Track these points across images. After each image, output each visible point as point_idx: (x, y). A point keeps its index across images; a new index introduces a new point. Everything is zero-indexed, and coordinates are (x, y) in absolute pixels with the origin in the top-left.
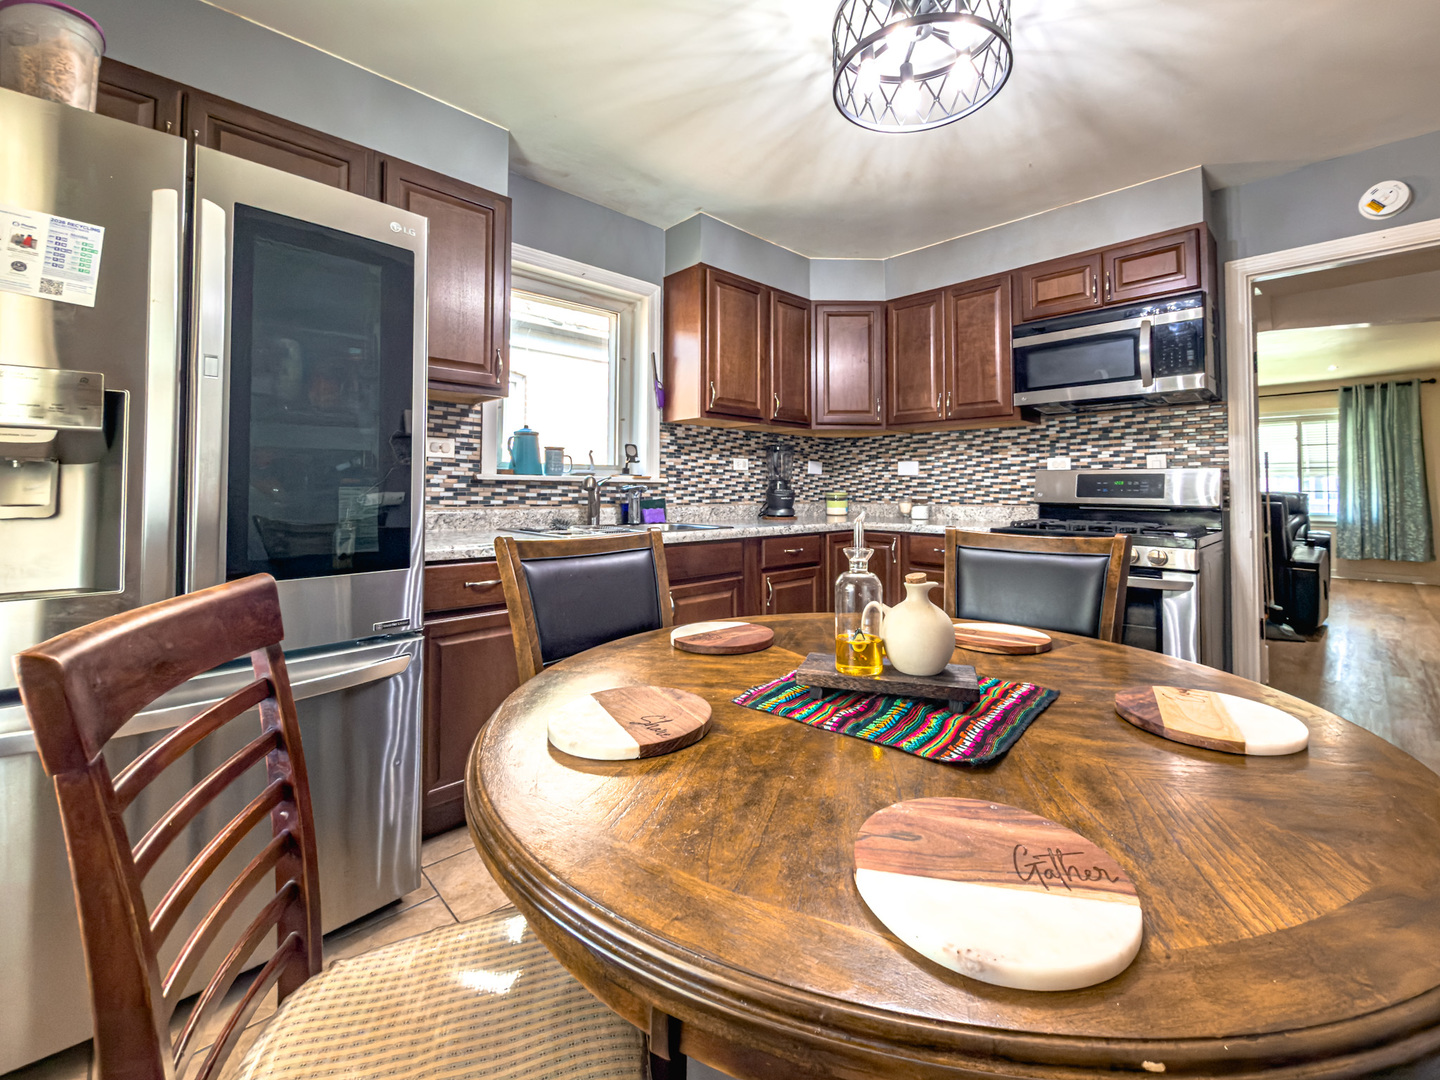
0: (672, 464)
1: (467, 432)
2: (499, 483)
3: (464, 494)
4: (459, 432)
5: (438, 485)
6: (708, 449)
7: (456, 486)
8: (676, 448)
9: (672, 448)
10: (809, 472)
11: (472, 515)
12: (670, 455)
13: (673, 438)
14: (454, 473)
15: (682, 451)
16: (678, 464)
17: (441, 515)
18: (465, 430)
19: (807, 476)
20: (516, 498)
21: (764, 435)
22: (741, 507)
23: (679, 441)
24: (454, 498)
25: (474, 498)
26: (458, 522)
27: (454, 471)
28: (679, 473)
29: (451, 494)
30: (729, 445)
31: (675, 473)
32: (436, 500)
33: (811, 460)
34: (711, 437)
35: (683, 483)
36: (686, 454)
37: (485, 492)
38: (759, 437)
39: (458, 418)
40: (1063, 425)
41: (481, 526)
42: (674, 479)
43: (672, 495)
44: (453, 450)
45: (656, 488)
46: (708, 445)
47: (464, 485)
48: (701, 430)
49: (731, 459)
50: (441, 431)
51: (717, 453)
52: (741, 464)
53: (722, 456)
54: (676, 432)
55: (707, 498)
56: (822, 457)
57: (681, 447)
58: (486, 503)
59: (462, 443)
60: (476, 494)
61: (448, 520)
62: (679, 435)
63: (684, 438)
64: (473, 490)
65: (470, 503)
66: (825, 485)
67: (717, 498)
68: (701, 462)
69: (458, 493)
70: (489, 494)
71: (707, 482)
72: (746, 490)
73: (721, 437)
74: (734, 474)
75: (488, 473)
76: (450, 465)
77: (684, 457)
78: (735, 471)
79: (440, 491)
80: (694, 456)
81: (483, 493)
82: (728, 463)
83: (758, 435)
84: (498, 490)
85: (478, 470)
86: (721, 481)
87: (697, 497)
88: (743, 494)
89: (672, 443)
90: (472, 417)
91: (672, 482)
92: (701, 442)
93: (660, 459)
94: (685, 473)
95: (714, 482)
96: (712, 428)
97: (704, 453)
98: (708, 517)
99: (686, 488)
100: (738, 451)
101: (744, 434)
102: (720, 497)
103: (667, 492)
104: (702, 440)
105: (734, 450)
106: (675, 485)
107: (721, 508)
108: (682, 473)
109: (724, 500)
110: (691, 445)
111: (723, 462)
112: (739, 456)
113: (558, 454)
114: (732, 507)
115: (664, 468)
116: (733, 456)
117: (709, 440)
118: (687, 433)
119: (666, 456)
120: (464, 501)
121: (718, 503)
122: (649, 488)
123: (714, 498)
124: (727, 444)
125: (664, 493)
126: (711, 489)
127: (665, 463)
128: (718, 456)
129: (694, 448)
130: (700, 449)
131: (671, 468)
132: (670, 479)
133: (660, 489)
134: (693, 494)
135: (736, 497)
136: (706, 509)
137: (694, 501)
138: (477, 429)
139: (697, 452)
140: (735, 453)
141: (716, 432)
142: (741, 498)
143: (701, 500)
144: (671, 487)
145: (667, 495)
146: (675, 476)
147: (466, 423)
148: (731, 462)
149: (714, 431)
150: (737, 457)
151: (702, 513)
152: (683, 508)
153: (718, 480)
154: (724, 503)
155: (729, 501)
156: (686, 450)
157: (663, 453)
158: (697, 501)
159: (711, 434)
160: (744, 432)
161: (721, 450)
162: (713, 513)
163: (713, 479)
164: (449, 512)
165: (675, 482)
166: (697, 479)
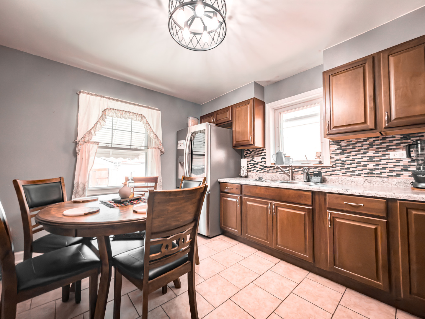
0: (339, 158)
1: (263, 155)
2: (271, 167)
3: (263, 170)
4: (261, 155)
5: (258, 168)
6: (365, 149)
7: (261, 168)
8: (341, 151)
9: (338, 151)
12: (337, 154)
13: (339, 147)
14: (261, 165)
15: (345, 152)
16: (343, 158)
17: (256, 174)
18: (263, 154)
20: (275, 171)
22: (396, 180)
23: (343, 148)
24: (261, 171)
25: (265, 171)
27: (261, 164)
28: (343, 163)
29: (260, 170)
30: (385, 145)
31: (341, 162)
32: (257, 171)
34: (368, 143)
35: (346, 166)
36: (347, 153)
37: (268, 169)
39: (261, 151)
42: (341, 165)
43: (339, 171)
44: (261, 159)
45: (329, 169)
46: (366, 147)
47: (263, 168)
48: (359, 140)
49: (387, 153)
50: (258, 155)
51: (373, 150)
52: (398, 155)
53: (377, 152)
54: (340, 144)
55: (365, 174)
57: (344, 150)
58: (268, 172)
59: (263, 157)
60: (265, 170)
62: (342, 145)
63: (345, 146)
64: (265, 169)
65: (264, 172)
67: (375, 174)
68: (359, 156)
69: (262, 169)
70: (269, 170)
71: (365, 166)
72: (406, 170)
73: (376, 142)
74: (390, 161)
75: (268, 164)
76: (260, 163)
77: (346, 155)
78: (392, 159)
79: (258, 169)
80: (354, 153)
81: (267, 169)
82: (384, 155)
85: (265, 164)
86: (377, 165)
87: (357, 173)
88: (402, 173)
89: (338, 149)
90: (264, 151)
91: (338, 166)
92: (359, 147)
93: (330, 157)
94: (347, 162)
95: (371, 165)
96: (368, 138)
97: (362, 152)
98: (362, 183)
99: (348, 168)
100: (395, 147)
101: (402, 136)
102: (377, 174)
103: (336, 170)
104: (360, 145)
105: (390, 147)
106: (341, 168)
107: (375, 179)
108: (346, 162)
109: (381, 176)
110: (351, 149)
111: (380, 154)
112: (397, 150)
113: (288, 158)
114: (386, 179)
115: (333, 160)
116: (389, 151)
117: (366, 144)
118: (348, 143)
119: (334, 155)
120: (262, 171)
121: (375, 177)
122: (324, 169)
123: (370, 174)
124: (383, 144)
125: (333, 171)
126: (368, 169)
127: (334, 158)
128: (374, 152)
129: (354, 150)
130: (358, 149)
131: (338, 160)
132: (337, 165)
133: (331, 169)
134: (354, 171)
135: (394, 174)
136: (361, 179)
137: (354, 175)
138: (265, 153)
139: (356, 151)
140: (391, 149)
141: (371, 140)
142: (399, 175)
143: (359, 175)
144: (338, 168)
145: (335, 171)
146: (340, 163)
147: (263, 152)
148: (387, 154)
149: (370, 139)
150: (394, 151)
151: (357, 181)
152: (343, 178)
153: (375, 164)
154: (381, 177)
155: (386, 176)
156: (348, 151)
157: (332, 154)
158: (357, 175)
159: (368, 141)
160: (401, 135)
161: (377, 148)
162: (366, 182)
163: (370, 164)
164: (258, 174)
165: (341, 166)
166: (357, 165)
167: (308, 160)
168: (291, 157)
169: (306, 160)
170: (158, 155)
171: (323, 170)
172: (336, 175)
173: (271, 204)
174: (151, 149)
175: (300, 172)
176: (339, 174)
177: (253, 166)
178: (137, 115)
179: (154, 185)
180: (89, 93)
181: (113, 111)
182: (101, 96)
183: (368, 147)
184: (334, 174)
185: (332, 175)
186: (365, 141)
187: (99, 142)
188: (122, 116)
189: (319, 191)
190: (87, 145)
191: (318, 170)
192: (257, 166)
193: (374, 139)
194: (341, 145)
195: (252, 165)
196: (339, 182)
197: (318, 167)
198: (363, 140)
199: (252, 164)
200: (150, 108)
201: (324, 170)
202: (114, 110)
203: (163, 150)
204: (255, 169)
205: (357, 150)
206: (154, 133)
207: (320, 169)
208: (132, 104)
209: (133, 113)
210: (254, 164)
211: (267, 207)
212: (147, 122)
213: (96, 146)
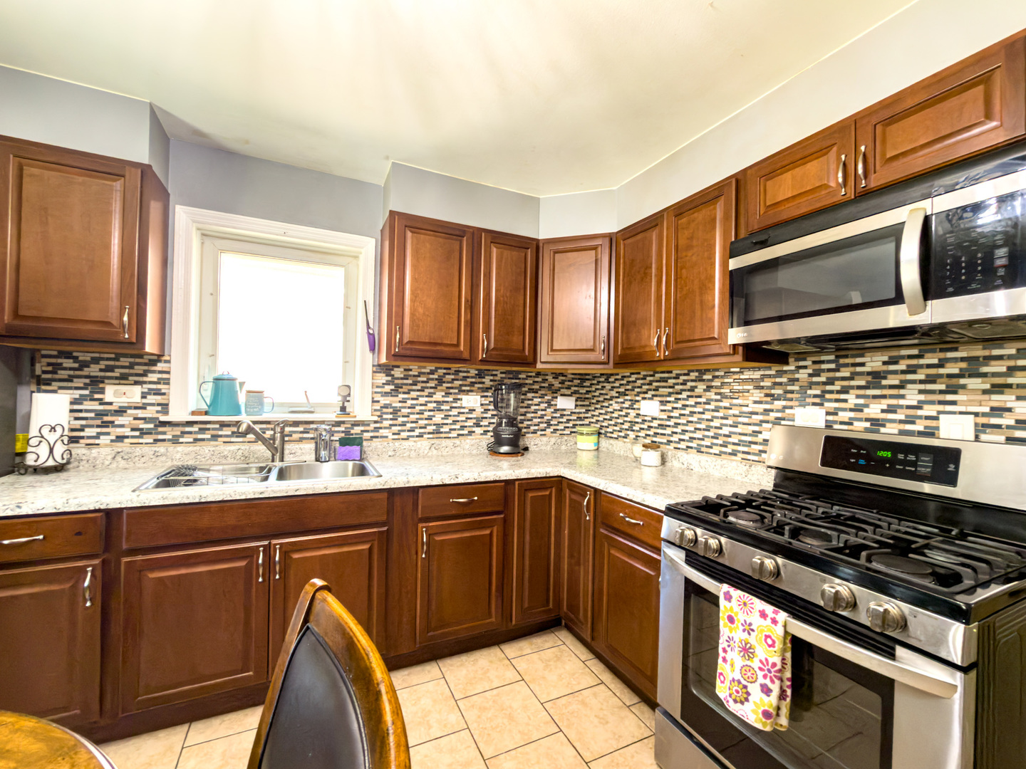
0: (388, 402)
1: (155, 380)
2: (190, 423)
3: (151, 433)
4: (146, 379)
5: (122, 426)
6: (431, 388)
7: (141, 426)
8: (393, 387)
9: (388, 388)
10: (558, 407)
11: (152, 453)
12: (386, 394)
13: (389, 378)
14: (140, 416)
15: (400, 390)
16: (395, 402)
17: (119, 453)
18: (153, 377)
19: (556, 411)
20: (209, 436)
21: (501, 373)
22: (469, 441)
23: (396, 381)
24: (140, 437)
25: (160, 437)
26: (137, 458)
27: (140, 413)
28: (396, 412)
29: (137, 433)
30: (457, 383)
31: (391, 410)
32: (120, 438)
33: (562, 395)
34: (436, 376)
35: (401, 420)
36: (404, 393)
37: (177, 431)
38: (496, 375)
39: (146, 368)
40: (817, 367)
41: (162, 462)
42: (391, 416)
43: (387, 431)
44: (139, 395)
45: (368, 425)
46: (432, 384)
47: (151, 426)
48: (423, 370)
49: (459, 397)
50: (127, 379)
51: (442, 391)
52: (472, 401)
53: (448, 394)
54: (392, 372)
55: (429, 433)
56: (575, 392)
57: (398, 387)
58: (175, 441)
59: (149, 389)
60: (164, 433)
61: (126, 457)
62: (396, 376)
63: (402, 379)
64: (160, 429)
65: (156, 441)
66: (579, 419)
67: (442, 433)
68: (422, 400)
69: (143, 433)
70: (179, 433)
71: (430, 418)
72: (478, 425)
73: (447, 376)
74: (462, 410)
75: (178, 413)
76: (136, 408)
77: (401, 396)
78: (464, 408)
79: (124, 431)
80: (414, 394)
81: (170, 433)
82: (456, 400)
83: (494, 373)
84: (187, 429)
85: (166, 412)
86: (447, 417)
87: (417, 432)
88: (474, 429)
89: (388, 383)
90: (160, 366)
91: (386, 419)
92: (423, 382)
93: (373, 398)
94: (403, 410)
95: (438, 418)
96: (437, 368)
97: (427, 392)
98: (427, 452)
99: (404, 424)
100: (468, 388)
101: (477, 372)
102: (446, 433)
103: (381, 428)
104: (425, 379)
105: (464, 388)
106: (391, 422)
107: (445, 442)
108: (400, 411)
109: (450, 435)
110: (411, 385)
111: (450, 399)
112: (470, 393)
113: (256, 397)
114: (457, 441)
115: (377, 407)
116: (461, 393)
117: (432, 379)
118: (406, 373)
119: (380, 395)
120: (149, 439)
121: (442, 438)
122: (358, 425)
123: (437, 433)
124: (455, 382)
125: (377, 429)
126: (434, 425)
127: (378, 402)
128: (443, 394)
129: (414, 387)
130: (422, 387)
131: (386, 406)
132: (385, 416)
133: (373, 426)
134: (412, 430)
135: (465, 432)
136: (424, 444)
137: (413, 436)
138: (165, 376)
139: (418, 390)
140: (464, 391)
141: (441, 372)
142: (471, 433)
143: (421, 436)
144: (386, 423)
145: (381, 431)
146: (391, 413)
147: (154, 372)
148: (459, 399)
149: (439, 371)
150: (467, 394)
152: (397, 444)
153: (443, 416)
154: (450, 438)
155: (456, 436)
156: (405, 389)
157: (376, 393)
158: (417, 436)
159: (436, 373)
160: (477, 370)
161: (447, 388)
162: (432, 448)
163: (437, 416)
164: (128, 450)
165: (391, 419)
166: (418, 416)
168: (265, 394)
169: (305, 401)
171: (355, 428)
172: (381, 440)
173: (267, 549)
175: (298, 436)
176: (387, 437)
177: (99, 422)
183: (436, 385)
184: (377, 437)
185: (374, 439)
186: (432, 372)
191: (343, 429)
192: (119, 420)
193: (445, 371)
194: (393, 375)
195: (92, 415)
196: (390, 453)
197: (343, 422)
198: (429, 371)
199: (87, 411)
201: (357, 430)
204: (108, 434)
205: (419, 388)
207: (349, 426)
210: (99, 414)
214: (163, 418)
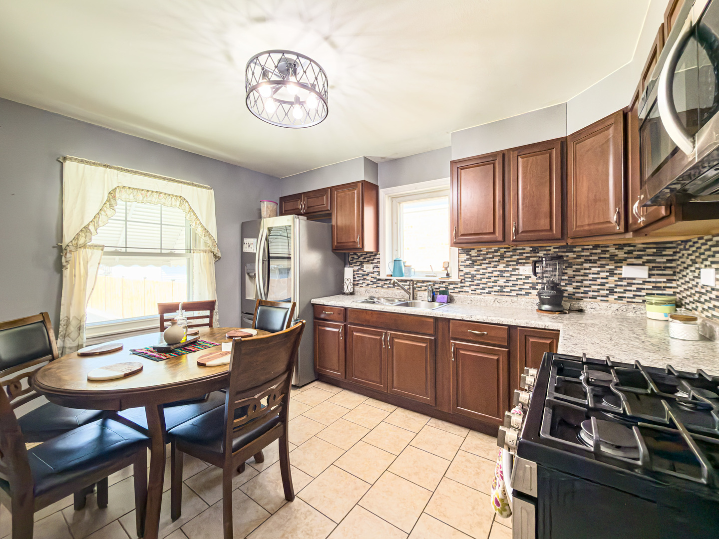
0: (468, 271)
1: (376, 262)
2: (386, 280)
4: (374, 262)
5: (368, 280)
6: (496, 261)
7: (373, 280)
8: (471, 262)
9: (468, 263)
10: (623, 276)
11: (376, 291)
12: (467, 266)
13: (469, 257)
14: (373, 276)
15: (475, 263)
16: (473, 271)
17: (367, 290)
18: (376, 261)
19: (621, 279)
20: (392, 286)
21: (554, 248)
22: (523, 300)
23: (473, 258)
24: (372, 285)
25: (378, 285)
26: (372, 293)
28: (473, 276)
29: (372, 283)
30: (515, 258)
31: (470, 276)
32: (368, 285)
33: (628, 265)
34: (499, 254)
35: (476, 282)
36: (478, 265)
37: (382, 283)
38: (550, 250)
39: (374, 257)
42: (470, 280)
43: (468, 288)
44: (372, 268)
45: (457, 284)
46: (496, 259)
47: (375, 280)
48: (490, 250)
49: (517, 267)
50: (369, 262)
51: (504, 263)
52: (526, 270)
53: (508, 266)
54: (470, 253)
55: (495, 292)
56: (649, 261)
57: (474, 261)
58: (382, 287)
59: (375, 266)
60: (379, 283)
61: (369, 292)
62: (472, 255)
63: (476, 256)
64: (378, 282)
66: (655, 288)
67: (504, 292)
68: (490, 270)
69: (374, 283)
71: (495, 282)
72: (534, 288)
73: (507, 253)
74: (520, 277)
75: (383, 276)
76: (372, 273)
77: (476, 267)
78: (521, 275)
79: (369, 282)
80: (484, 266)
81: (381, 283)
82: (514, 270)
83: (547, 248)
84: (386, 282)
85: (379, 275)
86: (508, 281)
87: (487, 290)
88: (530, 291)
89: (468, 260)
90: (378, 256)
91: (467, 281)
92: (490, 258)
93: (459, 269)
94: (477, 276)
95: (501, 282)
96: (499, 248)
97: (493, 264)
98: (492, 303)
99: (478, 285)
100: (524, 261)
101: (531, 249)
102: (507, 292)
103: (465, 286)
104: (491, 256)
105: (520, 261)
106: (470, 283)
107: (504, 298)
108: (476, 276)
109: (511, 294)
110: (482, 260)
111: (510, 269)
112: (526, 265)
113: (409, 268)
114: (515, 299)
115: (462, 273)
116: (519, 265)
117: (497, 256)
118: (479, 253)
119: (463, 267)
120: (375, 286)
121: (505, 295)
122: (452, 284)
123: (501, 292)
124: (514, 257)
125: (462, 287)
126: (499, 286)
127: (463, 271)
128: (505, 265)
129: (484, 262)
130: (489, 261)
131: (467, 274)
132: (466, 279)
133: (460, 285)
134: (483, 289)
135: (523, 292)
136: (490, 298)
137: (484, 293)
138: (379, 260)
139: (486, 264)
140: (521, 263)
141: (502, 250)
142: (527, 294)
143: (489, 293)
144: (467, 284)
145: (464, 288)
146: (470, 278)
147: (376, 259)
148: (517, 269)
149: (501, 250)
150: (524, 265)
151: (487, 301)
152: (473, 296)
153: (505, 281)
154: (511, 296)
155: (515, 295)
156: (478, 263)
157: (461, 265)
158: (487, 293)
159: (499, 252)
160: (531, 247)
161: (507, 261)
162: (496, 302)
163: (500, 280)
164: (369, 289)
165: (470, 281)
166: (487, 280)
167: (434, 271)
168: (412, 267)
169: (431, 270)
170: (210, 263)
171: (450, 285)
172: (464, 293)
173: (386, 334)
174: (198, 254)
175: (423, 288)
176: (468, 292)
177: (362, 278)
178: (172, 198)
179: (209, 315)
180: (82, 161)
181: (129, 191)
182: (106, 166)
183: (499, 259)
184: (462, 292)
185: (461, 293)
186: (496, 251)
187: (103, 246)
188: (145, 199)
189: (442, 317)
190: (82, 252)
191: (444, 286)
192: (368, 278)
193: (505, 250)
194: (471, 255)
195: (361, 275)
196: (468, 302)
197: (444, 282)
198: (493, 250)
199: (360, 274)
200: (196, 185)
201: (452, 286)
202: (131, 190)
203: (219, 255)
204: (365, 283)
205: (487, 262)
206: (203, 226)
207: (447, 284)
208: (164, 179)
209: (165, 194)
210: (363, 275)
211: (381, 338)
212: (191, 208)
213: (98, 253)
214: (378, 277)
